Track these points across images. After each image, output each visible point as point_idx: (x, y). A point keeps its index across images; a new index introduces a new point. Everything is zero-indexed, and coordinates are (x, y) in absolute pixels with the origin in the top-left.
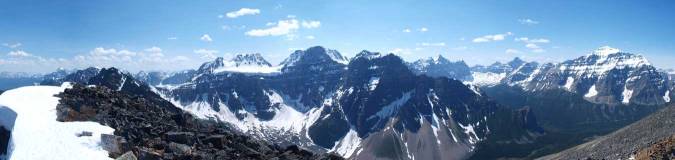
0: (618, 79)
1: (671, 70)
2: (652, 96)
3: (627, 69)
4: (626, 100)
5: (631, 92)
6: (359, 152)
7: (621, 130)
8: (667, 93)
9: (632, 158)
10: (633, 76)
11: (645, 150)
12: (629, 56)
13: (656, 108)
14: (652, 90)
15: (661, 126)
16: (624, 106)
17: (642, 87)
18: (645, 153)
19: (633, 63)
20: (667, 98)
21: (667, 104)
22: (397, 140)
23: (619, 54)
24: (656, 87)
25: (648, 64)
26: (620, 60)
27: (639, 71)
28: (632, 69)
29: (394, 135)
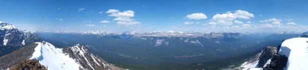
0: (2, 34)
1: (25, 31)
2: (17, 42)
3: (6, 30)
4: (5, 44)
5: (7, 40)
7: (3, 57)
8: (24, 41)
9: (8, 69)
10: (8, 33)
11: (14, 66)
12: (6, 24)
13: (18, 48)
14: (17, 39)
15: (21, 55)
16: (4, 46)
17: (12, 38)
18: (14, 67)
19: (8, 27)
20: (23, 43)
21: (23, 46)
23: (2, 24)
24: (18, 38)
25: (15, 28)
26: (3, 26)
27: (11, 31)
28: (8, 30)
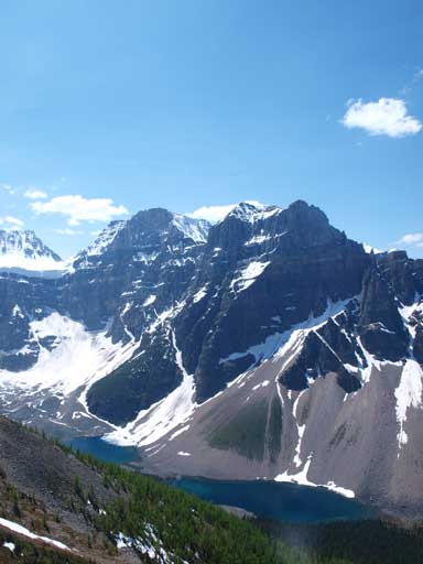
6: (173, 436)
22: (277, 411)
29: (277, 400)
